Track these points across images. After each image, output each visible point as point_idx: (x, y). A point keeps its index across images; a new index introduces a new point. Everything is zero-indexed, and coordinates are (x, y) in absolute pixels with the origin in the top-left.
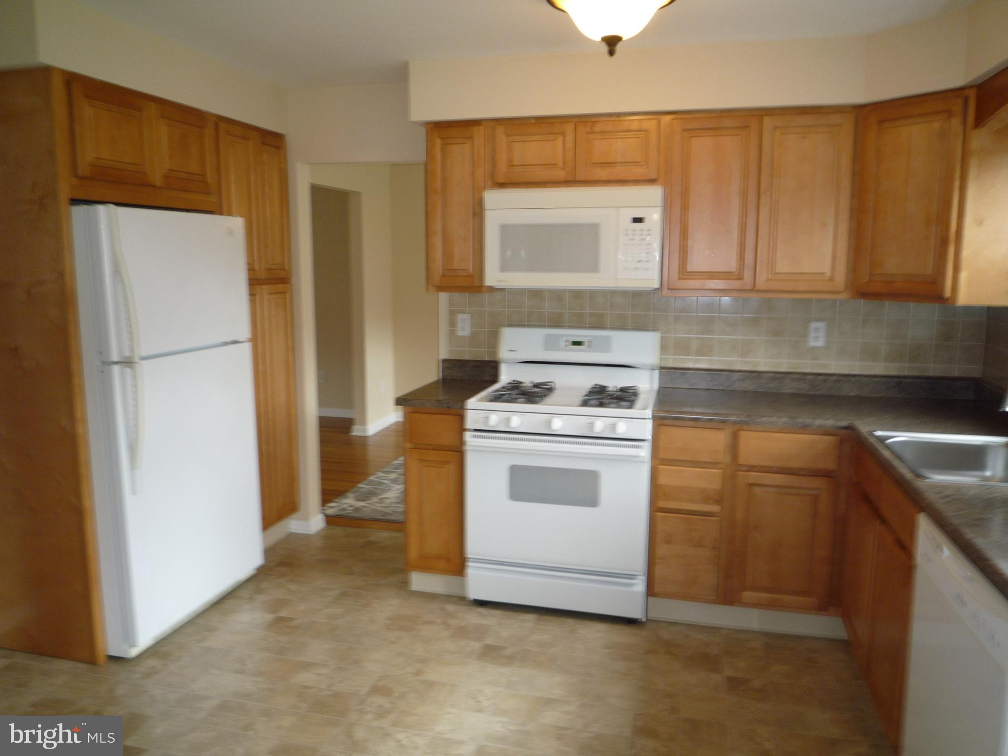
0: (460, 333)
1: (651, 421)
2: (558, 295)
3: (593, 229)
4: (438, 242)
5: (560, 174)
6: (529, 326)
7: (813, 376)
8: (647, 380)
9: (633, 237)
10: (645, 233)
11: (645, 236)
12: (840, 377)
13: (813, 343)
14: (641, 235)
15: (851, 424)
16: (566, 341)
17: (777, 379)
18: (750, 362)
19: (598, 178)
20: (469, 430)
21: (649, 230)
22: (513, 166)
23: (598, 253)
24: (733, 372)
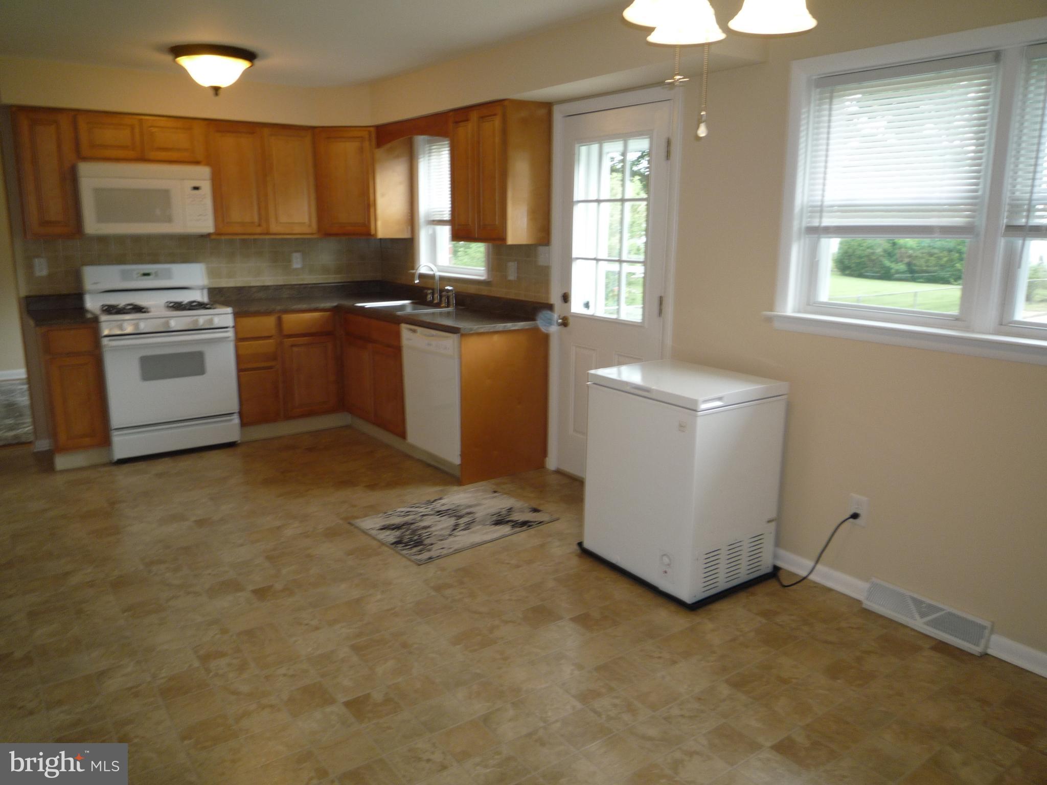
0: (38, 274)
1: (232, 315)
3: (165, 195)
5: (132, 154)
6: (100, 265)
7: (298, 286)
8: (200, 296)
9: (193, 200)
10: (201, 197)
11: (202, 199)
12: (313, 285)
13: (295, 266)
14: (199, 198)
15: (339, 304)
16: (138, 274)
17: (278, 289)
18: (260, 280)
19: (161, 158)
20: (106, 336)
21: (204, 195)
22: (94, 145)
23: (170, 210)
24: (251, 287)
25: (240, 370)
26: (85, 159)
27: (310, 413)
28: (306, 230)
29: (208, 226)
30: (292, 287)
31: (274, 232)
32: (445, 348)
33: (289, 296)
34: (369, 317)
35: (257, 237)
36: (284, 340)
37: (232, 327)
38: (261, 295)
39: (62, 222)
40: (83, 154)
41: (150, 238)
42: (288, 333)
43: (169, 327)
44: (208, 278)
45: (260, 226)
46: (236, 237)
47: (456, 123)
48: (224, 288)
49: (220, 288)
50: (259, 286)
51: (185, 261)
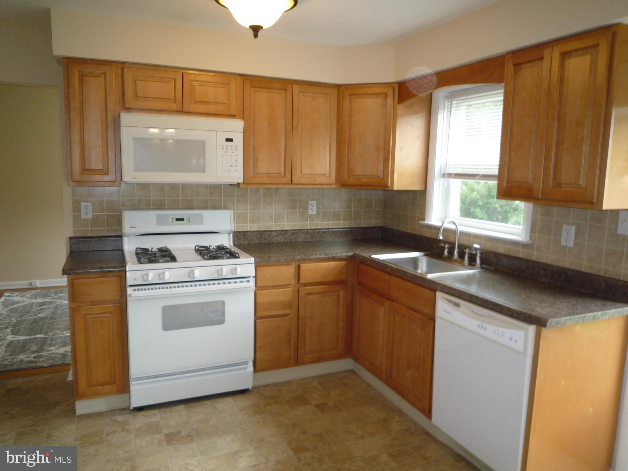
0: (83, 216)
1: (254, 264)
2: (160, 187)
3: (202, 144)
5: (174, 106)
6: (139, 209)
7: (312, 231)
8: (227, 241)
9: (226, 151)
10: (234, 148)
11: (234, 150)
12: (325, 230)
13: (310, 213)
14: (232, 149)
15: (354, 254)
16: (172, 219)
17: (294, 233)
18: (280, 225)
19: (200, 111)
20: (131, 286)
21: (236, 147)
22: (138, 97)
23: (204, 160)
24: (271, 231)
25: (257, 318)
26: (128, 109)
27: (319, 360)
28: (325, 180)
29: (237, 176)
30: (307, 231)
31: (296, 182)
32: (511, 339)
33: (304, 240)
34: (390, 274)
35: (281, 186)
36: (301, 288)
37: (254, 277)
38: (281, 239)
39: (103, 170)
40: (127, 105)
41: (185, 187)
42: (305, 282)
43: (194, 277)
44: (234, 223)
45: (285, 176)
46: (262, 186)
47: (517, 65)
48: (248, 232)
49: (243, 232)
50: (278, 231)
51: (215, 207)
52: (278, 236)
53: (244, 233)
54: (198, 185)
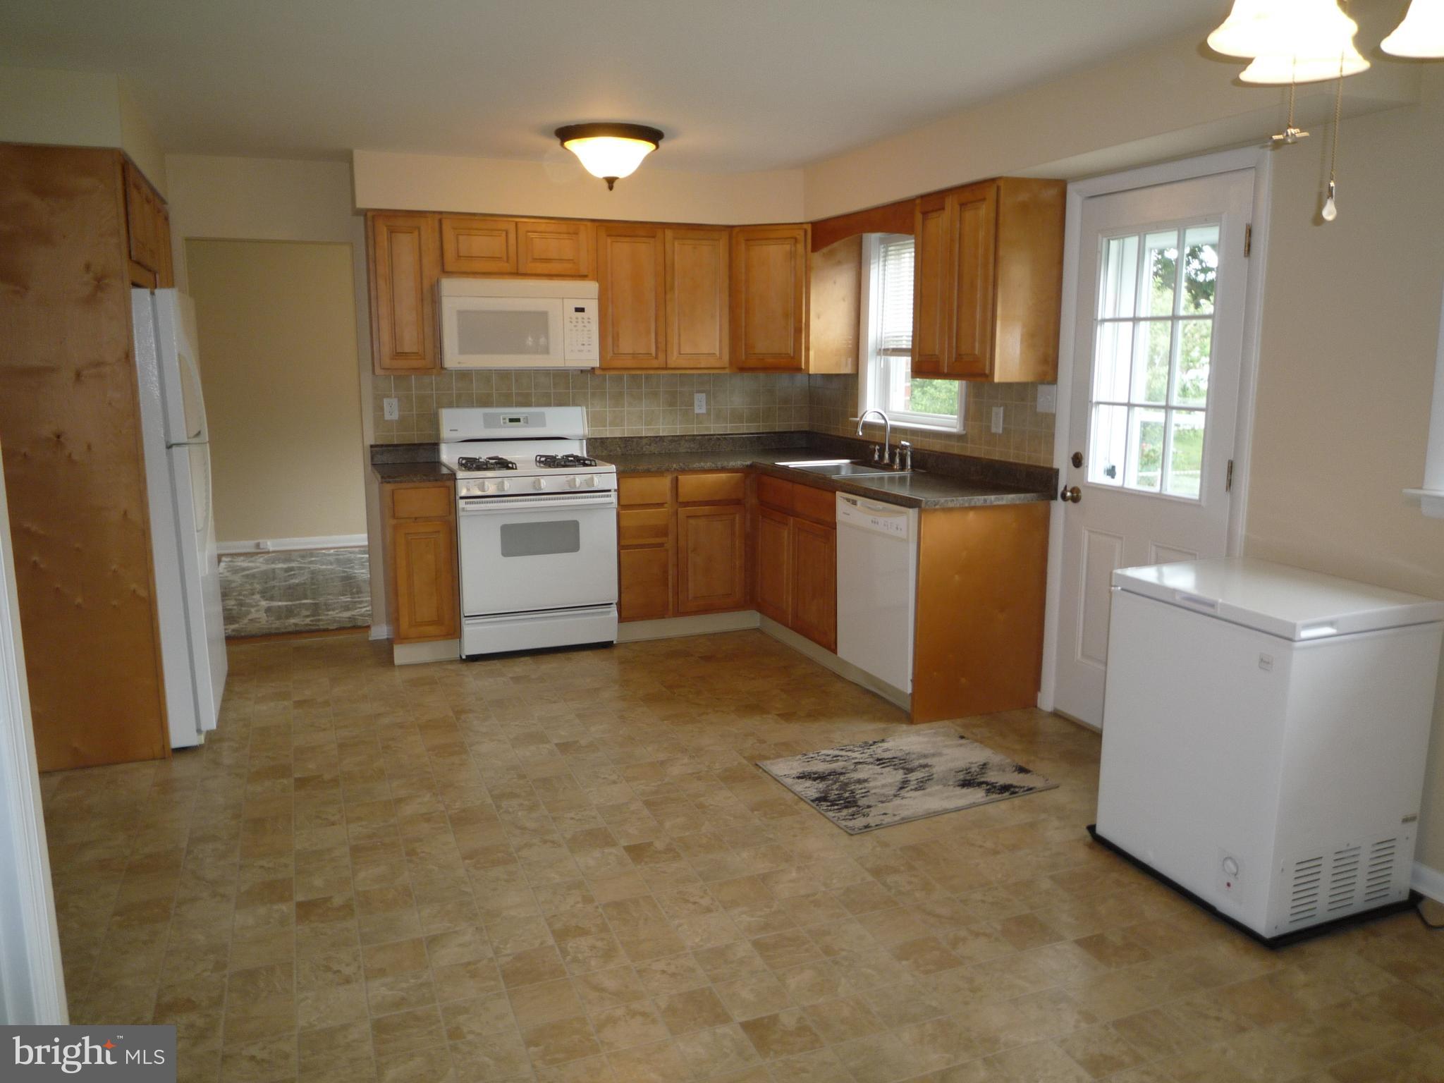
0: (387, 417)
1: (615, 474)
2: (486, 375)
3: (543, 316)
4: (385, 325)
5: (507, 267)
6: (458, 406)
7: (700, 437)
8: (578, 450)
9: (576, 324)
10: (586, 321)
11: (586, 324)
12: (719, 437)
13: (697, 411)
14: (583, 322)
15: (753, 462)
16: (504, 419)
17: (675, 441)
18: (653, 429)
19: (539, 271)
20: (462, 498)
21: (589, 319)
22: (460, 257)
23: (547, 337)
24: (641, 438)
25: (621, 547)
26: (450, 274)
27: (709, 609)
28: (713, 362)
29: (591, 358)
30: (693, 438)
31: (673, 366)
32: (897, 528)
33: (689, 451)
34: (793, 482)
35: (652, 372)
36: (680, 509)
37: (615, 490)
38: (654, 448)
39: (418, 353)
40: (448, 268)
41: (520, 374)
42: (685, 500)
43: (540, 489)
44: (588, 427)
45: (656, 357)
46: (625, 373)
47: (925, 214)
48: (607, 438)
49: (601, 438)
50: (650, 437)
51: (561, 403)
52: (650, 445)
53: (603, 441)
54: (538, 372)
